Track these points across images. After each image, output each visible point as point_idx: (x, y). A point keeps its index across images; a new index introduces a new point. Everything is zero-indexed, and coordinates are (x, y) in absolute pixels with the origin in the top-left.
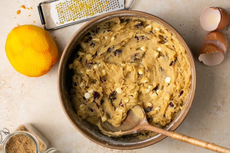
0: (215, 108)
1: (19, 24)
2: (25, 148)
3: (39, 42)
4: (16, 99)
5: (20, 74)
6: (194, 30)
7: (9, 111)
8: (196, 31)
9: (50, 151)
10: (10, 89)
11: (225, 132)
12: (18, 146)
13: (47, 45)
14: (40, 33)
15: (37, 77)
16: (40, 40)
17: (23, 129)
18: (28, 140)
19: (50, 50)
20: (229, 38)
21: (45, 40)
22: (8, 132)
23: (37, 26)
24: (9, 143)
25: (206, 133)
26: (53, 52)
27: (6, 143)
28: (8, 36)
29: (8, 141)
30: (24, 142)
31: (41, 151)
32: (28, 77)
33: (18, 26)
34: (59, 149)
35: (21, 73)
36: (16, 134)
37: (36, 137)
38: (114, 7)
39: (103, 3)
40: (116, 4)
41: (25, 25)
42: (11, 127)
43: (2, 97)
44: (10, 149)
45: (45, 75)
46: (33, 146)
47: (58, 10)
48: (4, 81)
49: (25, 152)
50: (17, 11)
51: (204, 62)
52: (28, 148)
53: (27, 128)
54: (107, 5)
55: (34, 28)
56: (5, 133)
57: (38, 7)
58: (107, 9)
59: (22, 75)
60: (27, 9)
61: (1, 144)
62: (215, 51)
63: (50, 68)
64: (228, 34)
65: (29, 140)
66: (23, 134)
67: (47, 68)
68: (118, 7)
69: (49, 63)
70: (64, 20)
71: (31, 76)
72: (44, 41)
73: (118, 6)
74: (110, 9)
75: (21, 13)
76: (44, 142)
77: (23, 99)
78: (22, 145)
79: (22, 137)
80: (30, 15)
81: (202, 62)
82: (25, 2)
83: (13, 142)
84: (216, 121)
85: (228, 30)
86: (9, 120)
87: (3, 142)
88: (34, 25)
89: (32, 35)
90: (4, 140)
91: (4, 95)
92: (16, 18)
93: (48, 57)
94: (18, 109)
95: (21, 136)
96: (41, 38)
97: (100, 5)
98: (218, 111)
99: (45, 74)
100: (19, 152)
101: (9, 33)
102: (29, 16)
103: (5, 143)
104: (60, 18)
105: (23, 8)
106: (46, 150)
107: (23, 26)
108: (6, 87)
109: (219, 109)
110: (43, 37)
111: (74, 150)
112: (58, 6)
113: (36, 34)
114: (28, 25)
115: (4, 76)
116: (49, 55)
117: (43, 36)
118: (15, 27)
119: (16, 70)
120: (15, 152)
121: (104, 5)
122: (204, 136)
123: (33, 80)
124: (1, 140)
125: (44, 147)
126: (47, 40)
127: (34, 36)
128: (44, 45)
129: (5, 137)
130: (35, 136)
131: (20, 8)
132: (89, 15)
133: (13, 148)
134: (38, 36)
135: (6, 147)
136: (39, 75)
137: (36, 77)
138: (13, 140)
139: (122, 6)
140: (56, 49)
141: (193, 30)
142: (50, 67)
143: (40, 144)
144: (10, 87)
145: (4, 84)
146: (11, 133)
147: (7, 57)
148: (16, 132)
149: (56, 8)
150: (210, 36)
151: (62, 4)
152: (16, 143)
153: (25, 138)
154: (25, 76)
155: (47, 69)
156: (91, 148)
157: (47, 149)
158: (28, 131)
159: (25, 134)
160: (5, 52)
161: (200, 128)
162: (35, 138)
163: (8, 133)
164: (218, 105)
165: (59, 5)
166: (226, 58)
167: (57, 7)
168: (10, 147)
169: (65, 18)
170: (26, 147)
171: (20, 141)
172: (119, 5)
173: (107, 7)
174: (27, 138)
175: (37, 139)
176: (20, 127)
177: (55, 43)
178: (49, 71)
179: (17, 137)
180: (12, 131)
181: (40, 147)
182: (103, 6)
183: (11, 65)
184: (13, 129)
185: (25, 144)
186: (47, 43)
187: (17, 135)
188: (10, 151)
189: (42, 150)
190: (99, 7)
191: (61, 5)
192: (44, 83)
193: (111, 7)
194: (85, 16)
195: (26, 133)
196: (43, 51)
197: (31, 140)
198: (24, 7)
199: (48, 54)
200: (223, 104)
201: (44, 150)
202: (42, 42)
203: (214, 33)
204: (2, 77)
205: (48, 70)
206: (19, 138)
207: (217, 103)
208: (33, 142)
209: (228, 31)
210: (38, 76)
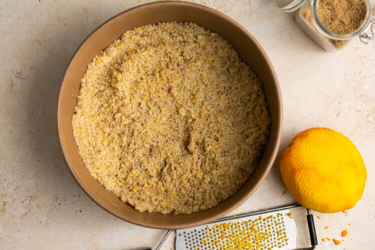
0: (24, 77)
1: (343, 214)
2: (335, 12)
3: (311, 185)
4: (349, 92)
5: (343, 132)
6: (58, 203)
7: (361, 72)
8: (56, 201)
9: (292, 8)
10: (359, 107)
11: (8, 37)
12: (347, 15)
13: (298, 180)
14: (309, 200)
15: (314, 127)
16: (309, 188)
17: (337, 44)
18: (330, 24)
19: (293, 171)
21: (301, 188)
22: (362, 38)
23: (315, 210)
24: (360, 20)
25: (40, 35)
26: (289, 169)
27: (365, 21)
28: (362, 194)
29: (362, 23)
30: (337, 22)
31: (308, 7)
32: (328, 127)
33: (346, 211)
34: (279, 10)
35: (341, 134)
36: (348, 35)
37: (316, 30)
38: (194, 234)
39: (210, 241)
40: (189, 238)
41: (333, 212)
42: (358, 46)
43: (372, 95)
44: (358, 10)
45: (302, 131)
46: (322, 15)
47: (285, 236)
48: (368, 122)
49: (335, 5)
50: (348, 235)
52: (330, 11)
53: (330, 44)
54: (204, 238)
55: (319, 207)
56: (367, 36)
57: (317, 244)
58: (204, 232)
59: (339, 131)
60: (331, 239)
61: (373, 19)
63: (293, 142)
65: (328, 24)
66: (337, 35)
67: (298, 143)
68: (187, 233)
69: (294, 150)
70: (277, 219)
71: (325, 129)
72: (303, 186)
74: (200, 230)
75: (340, 232)
76: (303, 22)
77: (337, 92)
78: (340, 16)
79: (339, 29)
80: (325, 228)
83: (354, 22)
84: (23, 54)
86: (361, 57)
87: (370, 22)
88: (319, 212)
89: (323, 197)
90: (368, 25)
91: (369, 98)
92: (349, 224)
93: (296, 161)
94: (345, 74)
95: (342, 32)
96: (307, 191)
97: (215, 239)
98: (19, 71)
99: (302, 132)
100: (344, 6)
101: (360, 199)
102: (328, 227)
103: (368, 19)
104: (283, 222)
105: (338, 241)
106: (301, 10)
107: (337, 211)
108: (364, 111)
109: (19, 73)
110: (304, 193)
111: (255, 7)
112: (284, 242)
113: (315, 198)
114: (328, 213)
115: (368, 130)
116: (295, 163)
118: (350, 210)
119: (348, 139)
120: (351, 5)
121: (209, 238)
122: (42, 30)
123: (321, 122)
124: (373, 25)
125: (304, 12)
126: (298, 189)
127: (319, 195)
128: (304, 180)
129: (367, 31)
131: (343, 241)
132: (235, 224)
133: (354, 12)
134: (312, 194)
135: (365, 13)
136: (312, 131)
137: (316, 128)
138: (353, 24)
139: (180, 235)
140: (283, 173)
141: (60, 204)
142: (293, 144)
143: (310, 18)
144: (359, 111)
145: (368, 116)
146: (357, 37)
147: (364, 161)
148: (348, 37)
149: (288, 239)
151: (278, 245)
152: (349, 20)
153: (334, 28)
154: (335, 130)
155: (299, 140)
156: (227, 11)
157: (298, 9)
158: (330, 39)
159: (334, 34)
160: (366, 168)
161: (49, 42)
163: (362, 36)
164: (19, 80)
165: (281, 245)
167: (286, 240)
168: (358, 13)
169: (275, 222)
170: (333, 13)
171: (343, 23)
172: (185, 236)
173: (205, 235)
174: (331, 28)
175: (314, 27)
176: (342, 46)
177: (285, 182)
178: (295, 136)
179: (347, 29)
180: (356, 40)
181: (309, 12)
182: (211, 237)
183: (357, 146)
184: (353, 42)
185: (334, 19)
186: (298, 184)
187: (348, 33)
188: (359, 7)
189: (307, 9)
190: (217, 236)
191: (279, 243)
192: (304, 118)
193: (198, 234)
194: (241, 222)
195: (333, 36)
196: (304, 171)
197: (324, 25)
198: (336, 242)
199: (297, 166)
200: (12, 82)
201: (304, 9)
202: (307, 185)
204: (371, 127)
205: (297, 138)
206: (344, 29)
207: (23, 83)
208: (321, 21)
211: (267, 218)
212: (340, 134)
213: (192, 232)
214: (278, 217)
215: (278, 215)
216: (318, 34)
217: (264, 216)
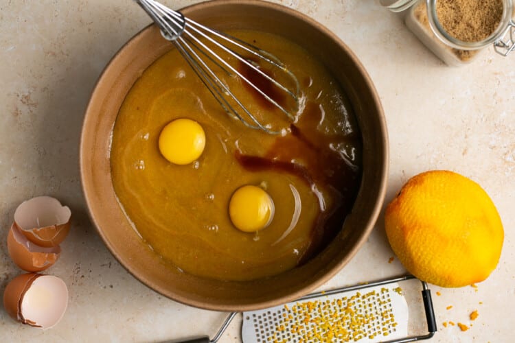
0: (34, 102)
1: (472, 289)
2: (460, 11)
3: (428, 249)
4: (479, 121)
5: (471, 176)
6: (81, 276)
7: (496, 94)
8: (78, 272)
9: (400, 7)
10: (493, 143)
11: (11, 48)
12: (476, 16)
13: (410, 242)
14: (425, 269)
15: (431, 170)
16: (425, 253)
17: (463, 55)
18: (453, 28)
19: (403, 230)
20: (4, 258)
21: (414, 253)
22: (497, 47)
23: (433, 284)
24: (494, 23)
25: (54, 44)
26: (397, 227)
27: (502, 24)
28: (498, 262)
29: (497, 26)
30: (462, 26)
31: (423, 5)
32: (452, 170)
33: (476, 284)
34: (383, 9)
35: (469, 179)
36: (478, 44)
38: (267, 317)
39: (289, 327)
40: (261, 322)
41: (459, 286)
42: (491, 58)
43: (510, 126)
44: (492, 9)
45: (415, 175)
46: (441, 16)
47: (392, 320)
48: (506, 162)
49: (460, 2)
50: (478, 317)
51: (58, 204)
52: (453, 11)
53: (454, 56)
54: (281, 322)
55: (439, 280)
56: (504, 44)
57: (436, 330)
58: (281, 314)
59: (466, 175)
60: (456, 323)
61: (512, 21)
62: (33, 231)
63: (402, 191)
64: (5, 266)
65: (450, 28)
66: (463, 43)
67: (409, 191)
68: (257, 315)
69: (405, 201)
70: (381, 296)
71: (446, 172)
72: (416, 250)
73: (257, 318)
74: (276, 312)
75: (467, 314)
76: (416, 25)
77: (463, 122)
78: (466, 17)
79: (465, 35)
80: (448, 308)
81: (63, 204)
82: (459, 339)
83: (487, 25)
84: (31, 71)
85: (4, 277)
86: (496, 74)
87: (509, 25)
88: (439, 287)
89: (444, 266)
90: (505, 29)
91: (507, 130)
92: (480, 303)
93: (407, 216)
94: (474, 98)
95: (469, 39)
96: (422, 258)
97: (297, 324)
98: (27, 94)
99: (415, 177)
100: (472, 3)
101: (495, 268)
102: (451, 307)
103: (505, 22)
104: (389, 300)
105: (465, 326)
106: (413, 8)
107: (464, 285)
108: (501, 148)
109: (26, 97)
110: (418, 260)
111: (350, 6)
112: (392, 328)
113: (434, 267)
114: (452, 287)
115: (506, 173)
116: (405, 219)
117: (420, 262)
118: (481, 283)
119: (480, 186)
120: (482, 3)
121: (288, 322)
122: (58, 39)
123: (441, 163)
124: (513, 29)
125: (418, 12)
126: (410, 254)
127: (439, 263)
128: (418, 243)
129: (504, 37)
130: (437, 38)
131: (471, 325)
132: (324, 303)
133: (486, 12)
134: (429, 262)
135: (501, 12)
136: (429, 175)
137: (435, 171)
138: (485, 29)
139: (248, 318)
140: (389, 234)
141: (83, 276)
142: (403, 193)
143: (425, 20)
144: (493, 148)
145: (506, 154)
146: (491, 46)
147: (500, 215)
148: (479, 47)
149: (396, 324)
150: (47, 261)
151: (382, 332)
152: (479, 23)
153: (459, 33)
154: (460, 173)
155: (411, 188)
156: (312, 12)
157: (410, 8)
158: (454, 49)
159: (459, 42)
160: (503, 226)
161: (68, 55)
162: (436, 35)
163: (498, 45)
164: (26, 107)
165: (387, 331)
166: (10, 213)
167: (393, 325)
168: (492, 12)
169: (379, 300)
170: (457, 13)
171: (471, 27)
172: (255, 320)
173: (282, 319)
174: (454, 33)
175: (431, 32)
176: (470, 59)
177: (392, 246)
178: (405, 183)
179: (477, 36)
180: (489, 50)
181: (425, 12)
182: (291, 322)
183: (490, 196)
184: (485, 53)
185: (458, 21)
186: (410, 247)
187: (477, 41)
188: (493, 5)
189: (422, 8)
190: (299, 320)
191: (384, 329)
192: (418, 157)
193: (273, 317)
194: (331, 301)
195: (458, 45)
196: (419, 229)
197: (445, 30)
198: (462, 328)
199: (408, 223)
200: (17, 110)
201: (418, 8)
202: (422, 249)
203: (38, 266)
204: (510, 169)
205: (409, 185)
206: (473, 35)
207: (31, 111)
208: (441, 24)
209: (6, 274)
210: (431, 172)
211: (368, 295)
212: (467, 180)
213: (264, 315)
214: (383, 293)
215: (383, 290)
216: (437, 42)
217: (363, 292)
